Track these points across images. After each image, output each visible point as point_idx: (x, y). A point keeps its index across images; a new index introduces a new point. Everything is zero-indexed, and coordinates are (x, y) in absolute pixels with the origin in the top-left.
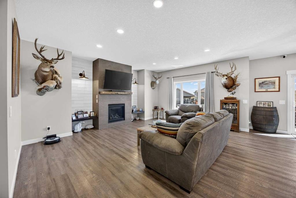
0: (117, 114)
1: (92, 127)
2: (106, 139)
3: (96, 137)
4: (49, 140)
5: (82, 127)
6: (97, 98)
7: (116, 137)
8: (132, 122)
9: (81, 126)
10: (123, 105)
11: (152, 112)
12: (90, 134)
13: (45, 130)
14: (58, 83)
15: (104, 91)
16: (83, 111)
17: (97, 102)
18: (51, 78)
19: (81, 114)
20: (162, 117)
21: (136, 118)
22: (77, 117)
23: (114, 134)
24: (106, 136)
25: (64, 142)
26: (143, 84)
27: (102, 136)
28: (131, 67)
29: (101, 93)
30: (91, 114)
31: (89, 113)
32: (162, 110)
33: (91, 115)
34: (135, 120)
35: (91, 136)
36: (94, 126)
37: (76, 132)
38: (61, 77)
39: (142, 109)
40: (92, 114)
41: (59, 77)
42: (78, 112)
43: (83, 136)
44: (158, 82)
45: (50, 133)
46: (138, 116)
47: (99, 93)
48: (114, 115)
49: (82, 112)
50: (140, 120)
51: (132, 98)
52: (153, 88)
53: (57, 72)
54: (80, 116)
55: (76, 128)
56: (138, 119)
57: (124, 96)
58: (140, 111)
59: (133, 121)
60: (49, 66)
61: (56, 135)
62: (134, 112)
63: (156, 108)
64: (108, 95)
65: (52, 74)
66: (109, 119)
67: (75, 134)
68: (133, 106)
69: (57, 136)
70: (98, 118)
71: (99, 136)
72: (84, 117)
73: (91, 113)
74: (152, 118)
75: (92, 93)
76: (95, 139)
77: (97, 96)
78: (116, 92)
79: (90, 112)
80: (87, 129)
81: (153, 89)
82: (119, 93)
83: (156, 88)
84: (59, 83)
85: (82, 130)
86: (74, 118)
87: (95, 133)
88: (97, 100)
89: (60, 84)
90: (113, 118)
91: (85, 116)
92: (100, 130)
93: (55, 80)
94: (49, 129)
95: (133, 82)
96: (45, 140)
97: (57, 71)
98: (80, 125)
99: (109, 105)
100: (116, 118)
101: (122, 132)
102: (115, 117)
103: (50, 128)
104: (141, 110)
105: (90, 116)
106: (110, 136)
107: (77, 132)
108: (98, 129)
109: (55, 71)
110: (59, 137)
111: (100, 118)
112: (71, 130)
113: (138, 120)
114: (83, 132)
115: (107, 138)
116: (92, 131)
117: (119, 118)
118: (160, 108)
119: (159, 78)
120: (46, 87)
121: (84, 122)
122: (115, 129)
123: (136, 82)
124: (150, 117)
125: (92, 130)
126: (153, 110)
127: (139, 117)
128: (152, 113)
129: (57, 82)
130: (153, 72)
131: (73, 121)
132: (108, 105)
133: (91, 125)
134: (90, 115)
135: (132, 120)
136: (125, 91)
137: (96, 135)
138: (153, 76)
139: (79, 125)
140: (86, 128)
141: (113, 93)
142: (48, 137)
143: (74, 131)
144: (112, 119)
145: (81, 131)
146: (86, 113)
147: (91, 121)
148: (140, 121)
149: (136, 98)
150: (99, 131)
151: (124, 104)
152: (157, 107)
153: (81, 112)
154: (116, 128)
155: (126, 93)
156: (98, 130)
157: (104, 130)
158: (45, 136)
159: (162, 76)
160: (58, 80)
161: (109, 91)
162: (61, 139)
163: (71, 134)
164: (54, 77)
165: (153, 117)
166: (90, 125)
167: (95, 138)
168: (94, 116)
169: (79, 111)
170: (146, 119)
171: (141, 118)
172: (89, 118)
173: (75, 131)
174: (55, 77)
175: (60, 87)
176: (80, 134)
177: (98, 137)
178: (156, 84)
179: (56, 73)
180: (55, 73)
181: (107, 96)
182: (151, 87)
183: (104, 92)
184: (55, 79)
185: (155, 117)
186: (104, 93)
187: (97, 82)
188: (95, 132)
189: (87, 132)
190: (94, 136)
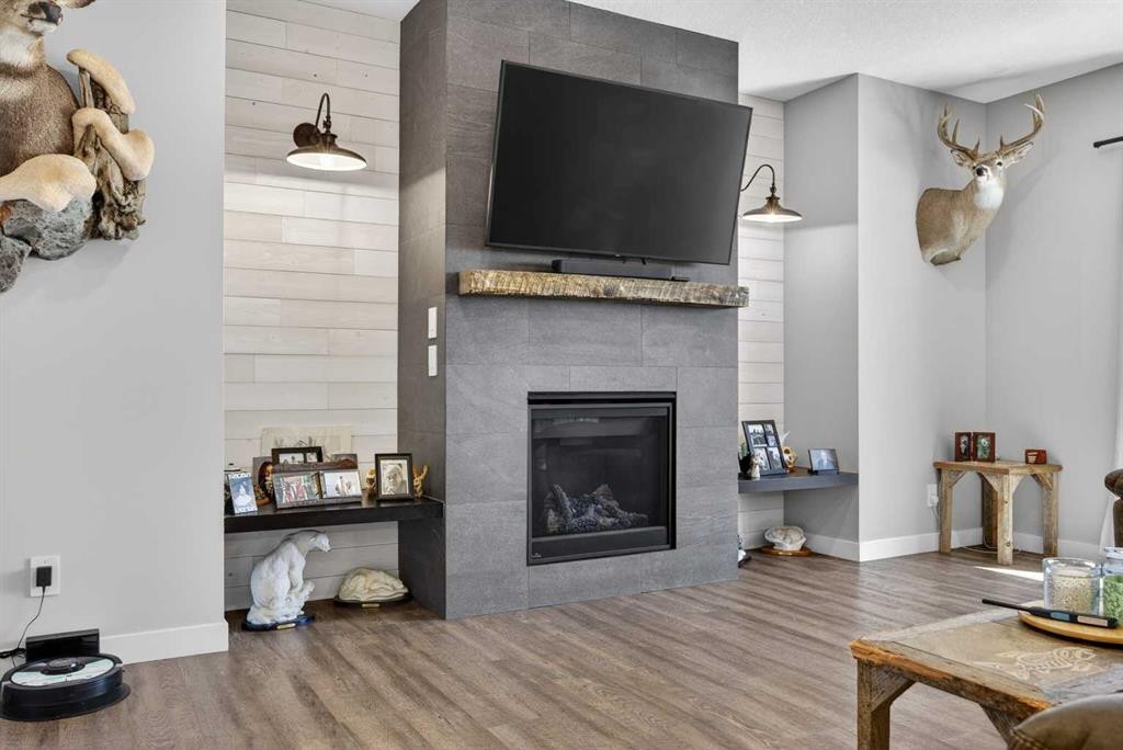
0: (602, 488)
1: (392, 588)
2: (505, 716)
3: (413, 682)
4: (34, 679)
5: (310, 588)
6: (432, 333)
7: (604, 705)
8: (743, 572)
9: (298, 574)
10: (661, 409)
11: (933, 488)
12: (368, 653)
13: (14, 583)
14: (109, 185)
15: (498, 267)
16: (318, 444)
17: (433, 372)
18: (57, 141)
19: (303, 468)
20: (1033, 543)
21: (777, 539)
22: (266, 494)
23: (579, 671)
24: (502, 690)
25: (140, 709)
26: (847, 215)
27: (470, 687)
28: (730, 50)
29: (464, 289)
30: (385, 474)
31: (366, 466)
32: (1038, 470)
33: (387, 488)
34: (764, 551)
35: (377, 675)
36: (405, 584)
37: (264, 629)
38: (139, 137)
39: (833, 452)
40: (394, 476)
41: (125, 131)
42: (277, 452)
43: (310, 668)
44: (992, 189)
45: (57, 618)
46: (789, 523)
47: (453, 283)
48: (582, 496)
49: (313, 458)
50: (806, 553)
51: (744, 351)
52: (939, 250)
53: (105, 93)
54: (294, 490)
55: (258, 589)
56: (791, 543)
57: (667, 324)
58: (812, 472)
59: (747, 560)
60: (24, 10)
61: (95, 635)
62: (756, 473)
63: (969, 449)
64: (526, 307)
65: (66, 101)
66: (537, 526)
67: (248, 637)
68: (746, 424)
69: (102, 650)
70: (439, 511)
71: (443, 682)
72: (321, 493)
73: (388, 466)
74: (931, 542)
75: (394, 296)
76: (401, 703)
77: (433, 313)
78: (601, 284)
79: (378, 457)
80: (355, 607)
81: (938, 262)
82: (625, 288)
83: (974, 258)
84: (117, 182)
85: (312, 611)
86: (246, 503)
87: (407, 643)
88: (433, 350)
89: (125, 195)
90: (574, 521)
91: (331, 492)
92: (459, 621)
93: (85, 155)
94: (44, 577)
95: (751, 196)
96: (8, 676)
97: (109, 85)
98: (291, 567)
99: (535, 399)
100: (595, 527)
101: (654, 663)
102: (591, 514)
103: (56, 577)
104: (821, 460)
105: (374, 493)
106: (540, 688)
107: (268, 621)
108: (442, 617)
109: (93, 82)
110: (116, 660)
111: (453, 511)
112: (220, 608)
113: (795, 555)
114: (318, 625)
115: (512, 705)
116: (390, 630)
117: (622, 525)
118: (1010, 448)
119: (1005, 149)
120: (16, 213)
121: (323, 542)
122: (589, 623)
123: (772, 201)
124: (913, 538)
125: (390, 621)
126: (939, 470)
127: (806, 529)
128: (933, 498)
129: (101, 173)
130: (939, 98)
131: (235, 525)
132: (530, 402)
133: (381, 576)
134: (376, 481)
135: (742, 555)
136: (676, 272)
137: (421, 663)
138: (943, 135)
139: (281, 564)
140: (346, 597)
141: (576, 285)
142: (41, 651)
143: (246, 611)
144: (560, 532)
145: (297, 622)
146: (348, 463)
147: (384, 542)
148: (810, 566)
149: (777, 351)
150: (443, 631)
151: (671, 399)
152: (984, 442)
153: (299, 457)
154: (595, 614)
155: (691, 292)
156: (438, 624)
157: (490, 623)
158: (16, 637)
159: (1038, 126)
160: (112, 153)
161: (539, 268)
162: (126, 679)
163: (215, 637)
164: (79, 133)
165: (944, 538)
166: (378, 570)
167: (410, 693)
168: (406, 491)
169: (288, 444)
170: (870, 549)
171: (821, 543)
172: (365, 505)
173: (257, 617)
174: (89, 128)
175: (127, 225)
176: (292, 646)
177: (432, 689)
178: (973, 210)
179: (101, 96)
180: (90, 101)
181: (521, 321)
182: (924, 242)
183: (492, 274)
184: (91, 151)
185: (957, 540)
186: (488, 280)
187: (434, 191)
188: (415, 636)
189: (346, 639)
190: (398, 682)
